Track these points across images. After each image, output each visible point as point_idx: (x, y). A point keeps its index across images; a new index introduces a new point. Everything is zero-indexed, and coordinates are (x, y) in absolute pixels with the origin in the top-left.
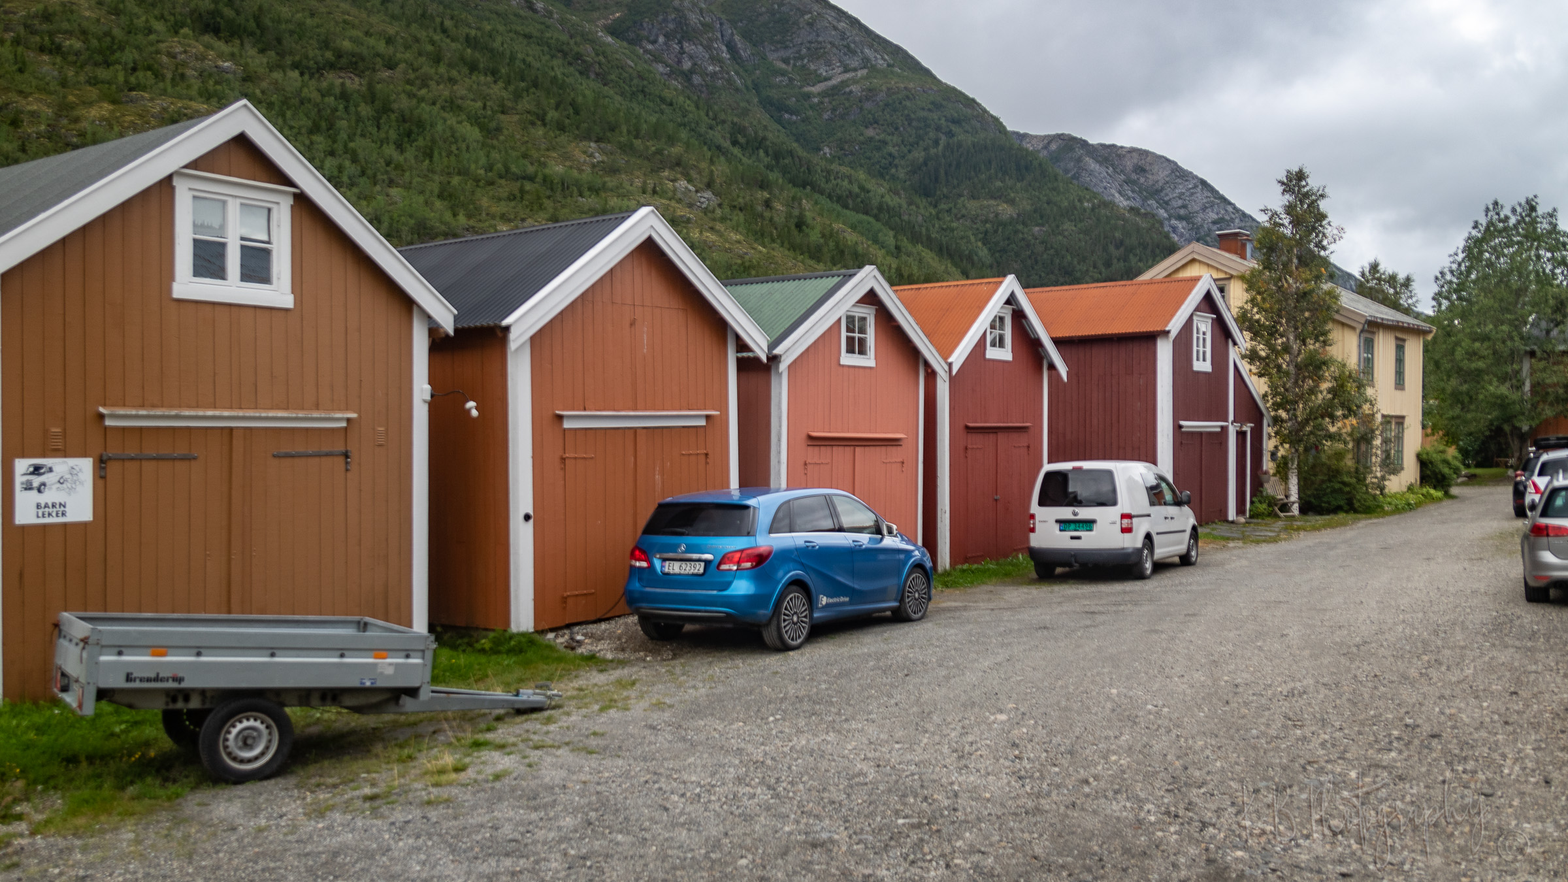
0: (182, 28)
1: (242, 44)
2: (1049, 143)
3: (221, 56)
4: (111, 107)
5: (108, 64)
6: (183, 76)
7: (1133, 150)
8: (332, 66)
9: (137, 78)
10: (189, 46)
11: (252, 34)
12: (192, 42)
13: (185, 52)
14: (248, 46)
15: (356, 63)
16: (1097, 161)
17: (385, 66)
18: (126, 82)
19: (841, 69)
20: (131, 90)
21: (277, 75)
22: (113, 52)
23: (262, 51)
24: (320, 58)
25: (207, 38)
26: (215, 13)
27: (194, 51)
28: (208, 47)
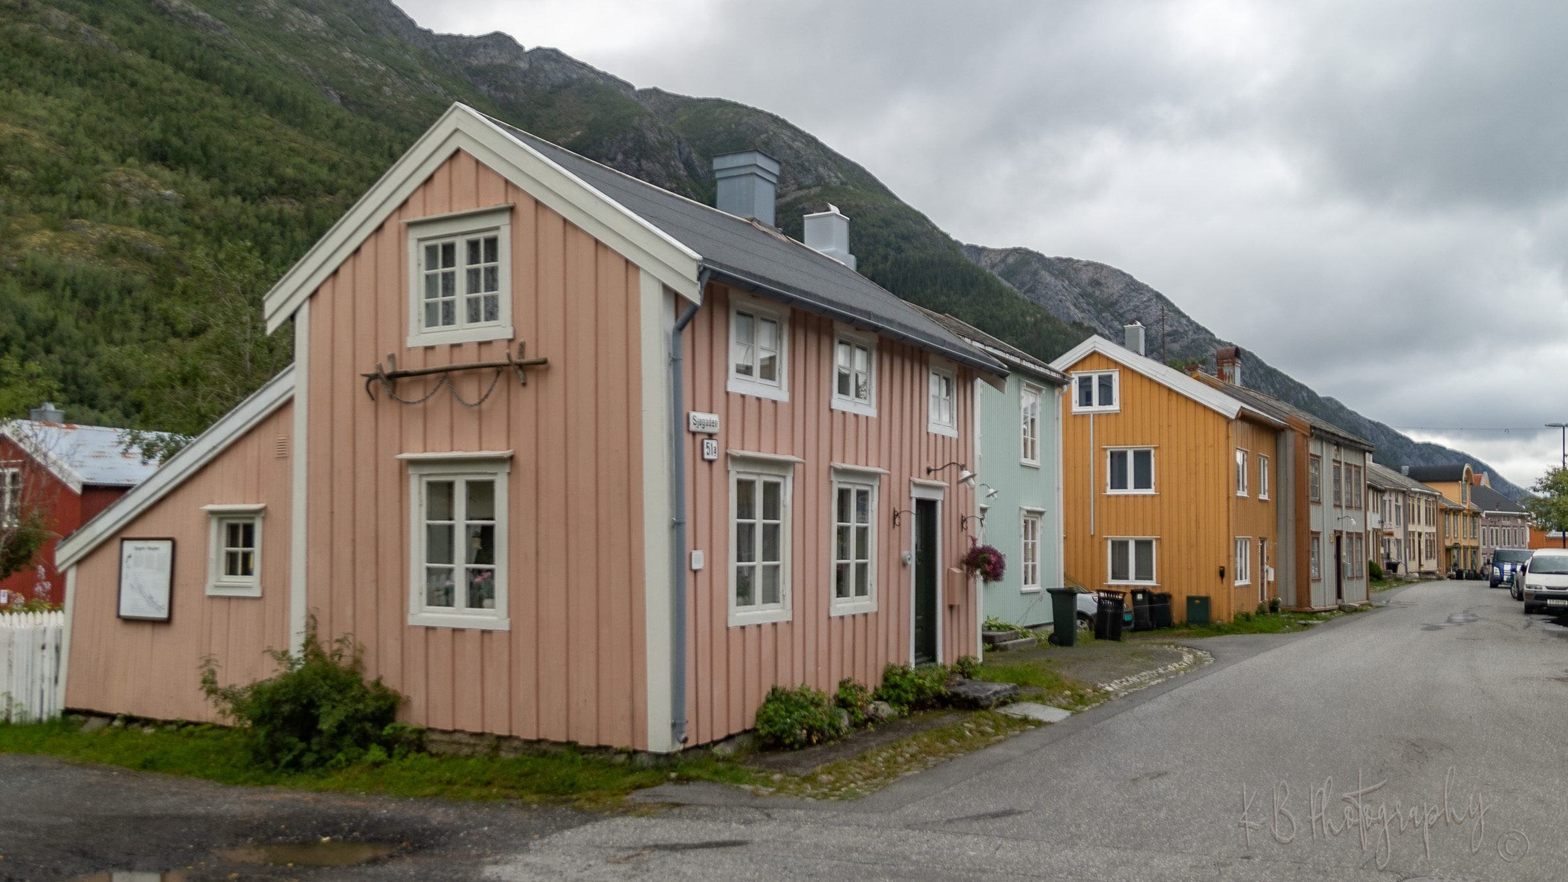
0: (129, 156)
1: (187, 172)
2: (1006, 256)
3: (164, 184)
4: (52, 234)
5: (53, 193)
6: (125, 204)
7: (1089, 264)
8: (274, 192)
9: (80, 207)
10: (133, 175)
11: (198, 162)
12: (137, 171)
13: (129, 181)
14: (192, 174)
15: (297, 189)
16: (1053, 275)
17: (327, 192)
18: (69, 210)
19: (795, 187)
20: (73, 217)
21: (219, 202)
22: (59, 183)
23: (207, 178)
24: (262, 185)
25: (152, 167)
26: (163, 143)
27: (138, 179)
28: (152, 175)
